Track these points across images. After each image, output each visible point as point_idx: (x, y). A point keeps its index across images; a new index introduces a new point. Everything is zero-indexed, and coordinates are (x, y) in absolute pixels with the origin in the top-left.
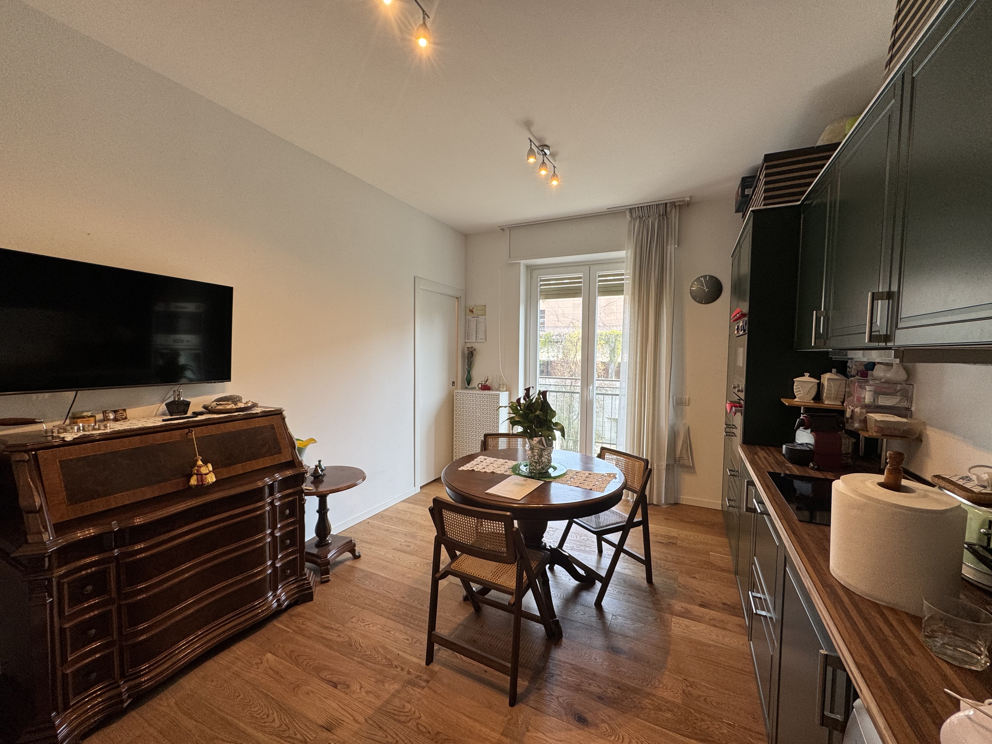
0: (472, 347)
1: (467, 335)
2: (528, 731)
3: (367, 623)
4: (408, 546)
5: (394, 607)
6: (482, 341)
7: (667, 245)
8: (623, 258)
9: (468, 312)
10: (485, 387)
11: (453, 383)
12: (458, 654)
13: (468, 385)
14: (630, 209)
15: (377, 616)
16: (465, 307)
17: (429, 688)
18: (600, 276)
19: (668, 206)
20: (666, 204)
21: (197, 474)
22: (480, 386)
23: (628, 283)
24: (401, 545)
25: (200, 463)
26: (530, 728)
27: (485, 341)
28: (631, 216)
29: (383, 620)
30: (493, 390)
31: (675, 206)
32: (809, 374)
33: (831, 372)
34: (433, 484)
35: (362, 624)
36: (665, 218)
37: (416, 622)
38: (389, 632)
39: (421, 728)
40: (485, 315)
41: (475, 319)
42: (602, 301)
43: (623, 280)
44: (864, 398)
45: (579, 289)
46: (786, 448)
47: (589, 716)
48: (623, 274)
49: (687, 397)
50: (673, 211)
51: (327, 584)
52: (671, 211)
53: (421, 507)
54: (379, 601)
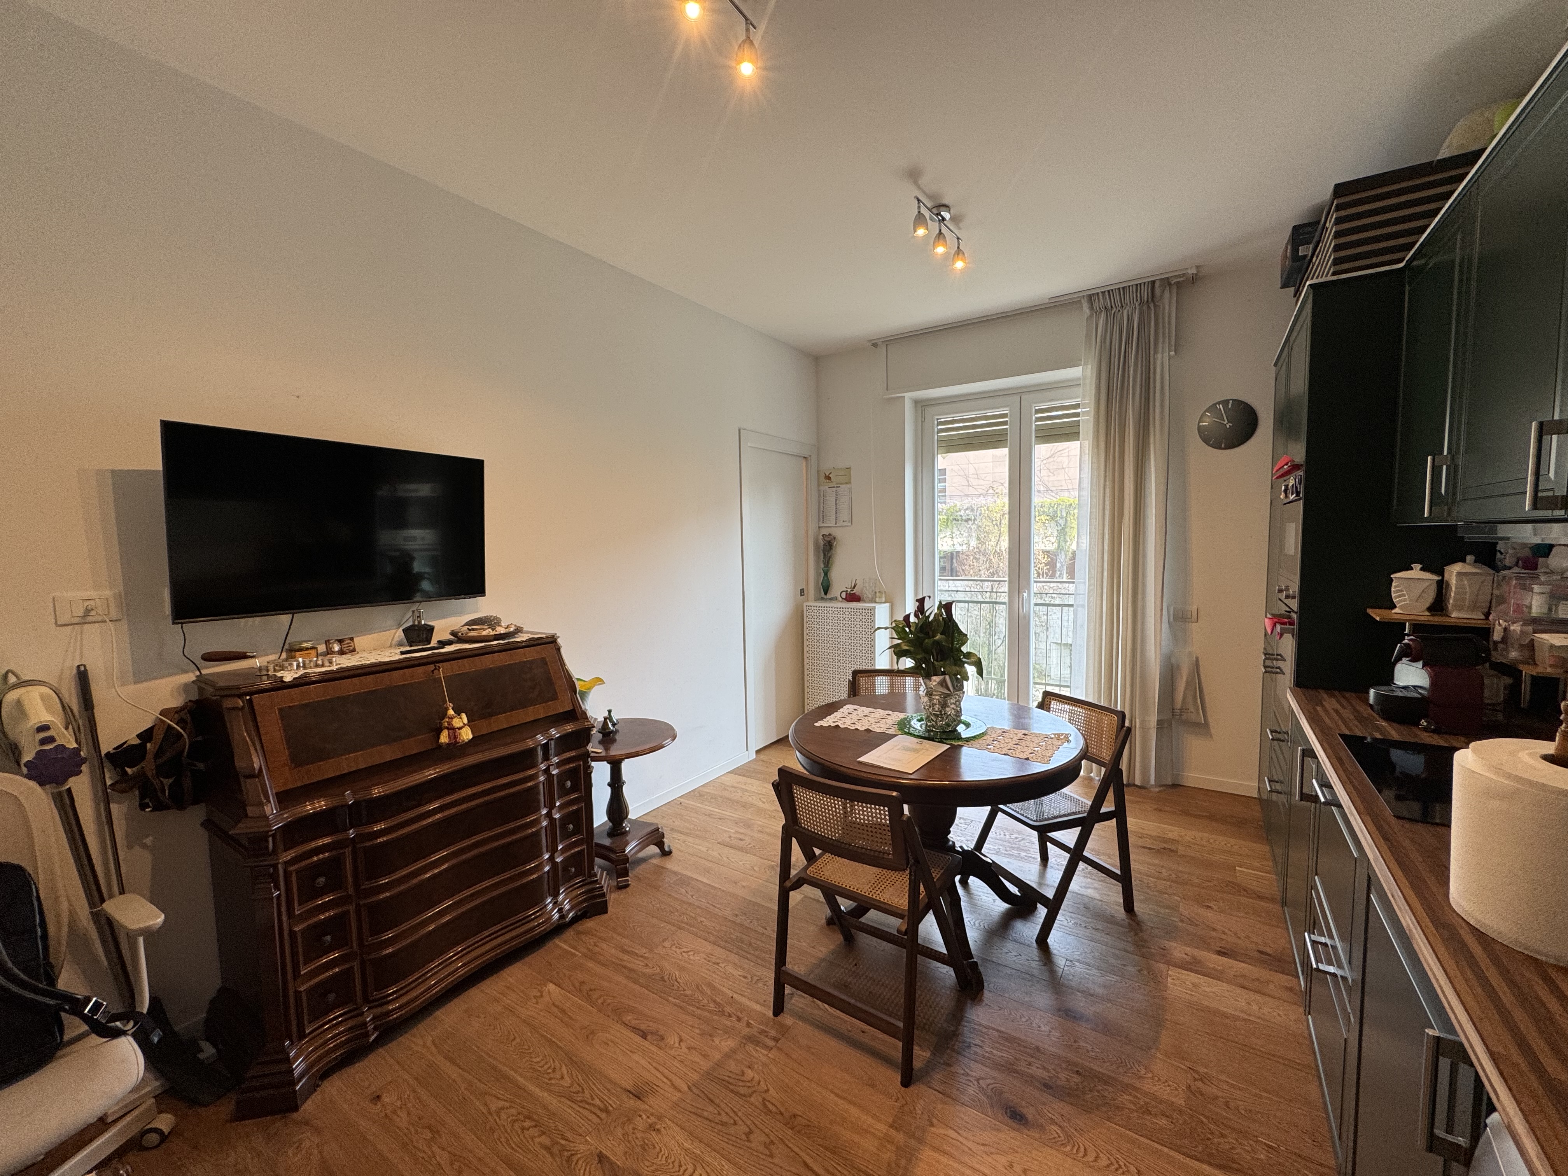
0: (830, 535)
1: (822, 516)
2: (932, 1125)
3: (685, 950)
4: (741, 840)
5: (724, 928)
6: (845, 524)
7: (1156, 353)
8: (1079, 379)
9: (822, 479)
10: (852, 597)
11: (802, 591)
12: (819, 1003)
13: (826, 593)
14: (1090, 296)
15: (699, 940)
16: (818, 471)
17: (780, 1049)
18: (1037, 411)
19: (1157, 284)
20: (1153, 282)
21: (448, 728)
22: (844, 595)
23: (1087, 418)
24: (730, 837)
25: (451, 712)
26: (935, 1121)
27: (849, 524)
28: (1091, 308)
29: (709, 947)
30: (864, 601)
31: (1170, 284)
32: (1420, 566)
33: (1463, 561)
34: (775, 746)
35: (678, 951)
36: (1152, 306)
37: (757, 953)
38: (718, 964)
39: (770, 1106)
40: (849, 483)
41: (834, 489)
42: (1042, 451)
43: (1078, 415)
44: (1530, 607)
45: (1004, 433)
46: (1376, 694)
47: (1029, 1112)
48: (1077, 406)
49: (1194, 608)
50: (1167, 294)
51: (624, 891)
52: (1161, 296)
53: (758, 782)
54: (702, 919)
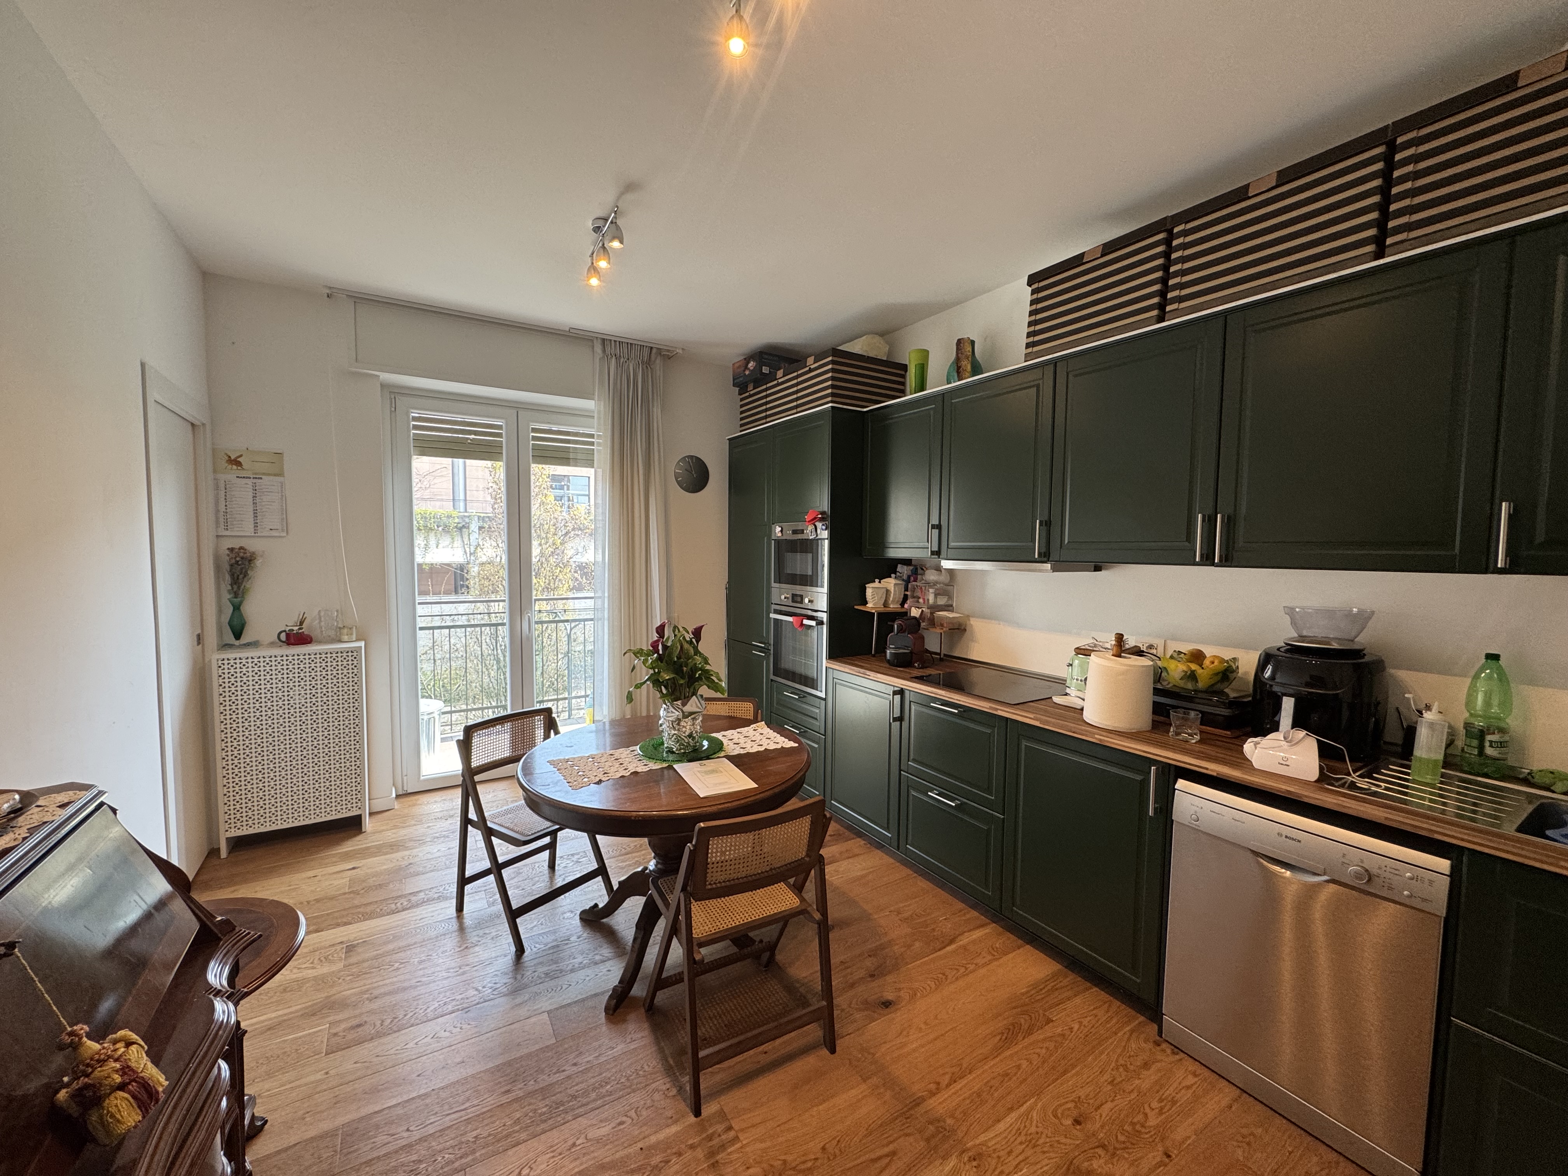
0: (241, 548)
1: (224, 519)
5: (517, 1115)
6: (274, 534)
7: (653, 406)
8: (592, 411)
9: (224, 464)
10: (297, 639)
11: (199, 637)
14: (603, 340)
16: (214, 450)
18: (534, 430)
19: (654, 351)
20: (652, 348)
21: (122, 1087)
22: (283, 637)
23: (602, 450)
27: (285, 534)
28: (604, 351)
30: (320, 642)
31: (661, 354)
32: (876, 580)
33: (889, 576)
36: (650, 367)
38: (574, 1145)
40: (280, 474)
41: (249, 482)
42: (541, 472)
43: (592, 444)
44: (929, 600)
45: (499, 446)
48: (592, 436)
52: (656, 361)
